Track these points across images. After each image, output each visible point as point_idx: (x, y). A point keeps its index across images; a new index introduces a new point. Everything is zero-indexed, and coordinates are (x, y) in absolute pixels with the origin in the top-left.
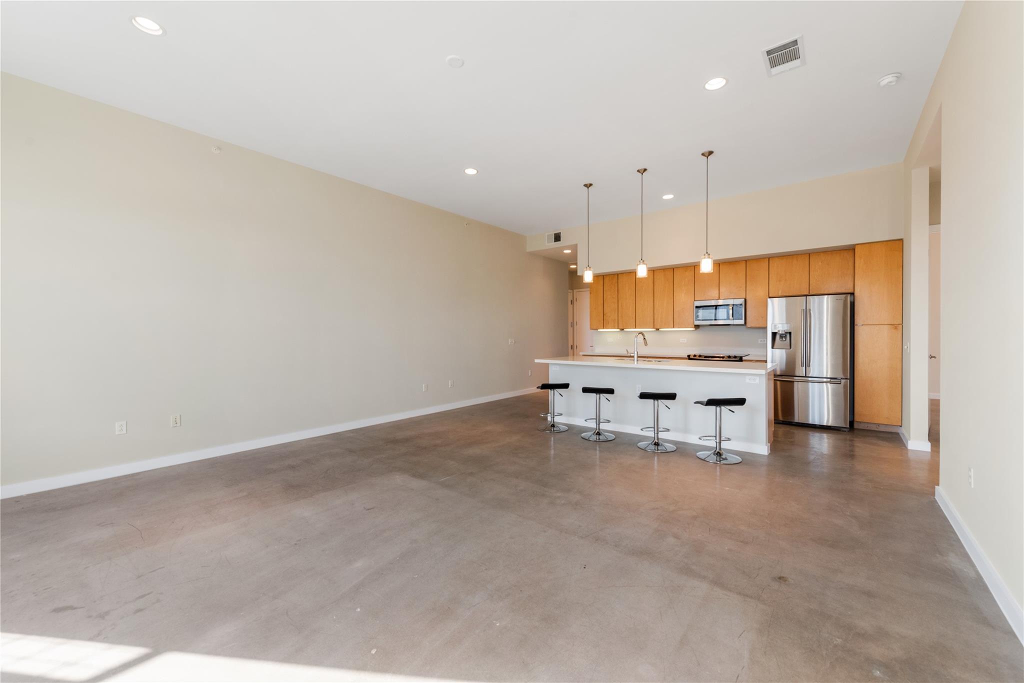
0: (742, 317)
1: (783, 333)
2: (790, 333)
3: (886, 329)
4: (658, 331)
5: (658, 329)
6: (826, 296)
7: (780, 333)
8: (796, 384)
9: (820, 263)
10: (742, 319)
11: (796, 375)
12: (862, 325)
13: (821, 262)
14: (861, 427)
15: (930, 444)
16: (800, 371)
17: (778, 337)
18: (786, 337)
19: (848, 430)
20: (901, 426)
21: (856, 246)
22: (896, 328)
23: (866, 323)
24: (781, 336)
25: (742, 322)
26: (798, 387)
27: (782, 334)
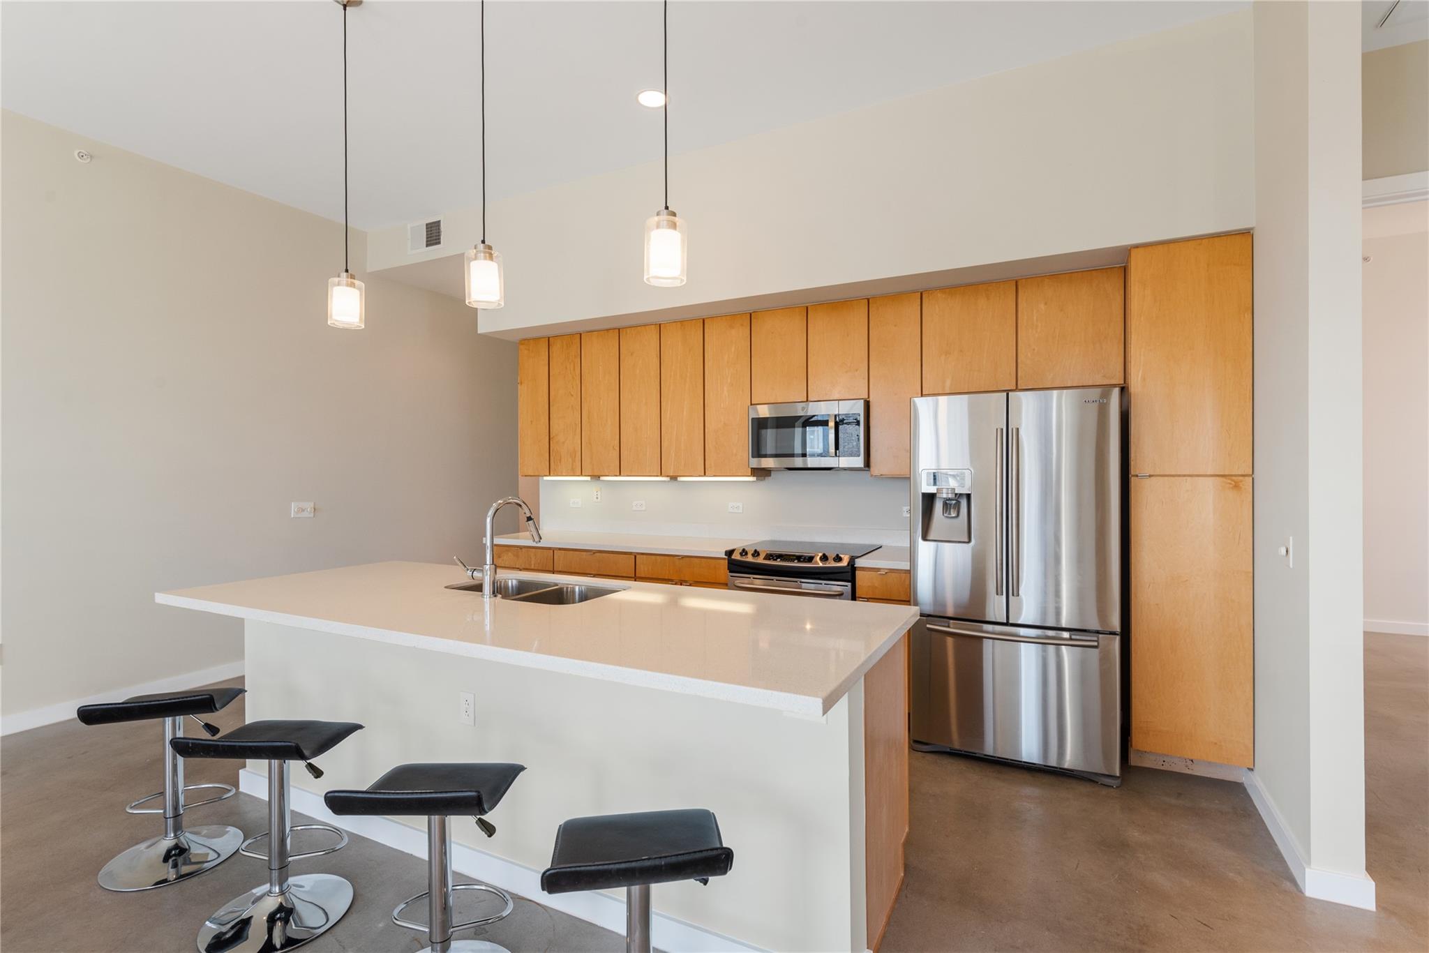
0: (859, 449)
1: (950, 496)
2: (968, 496)
3: (1208, 487)
4: (674, 483)
5: (674, 478)
6: (1055, 393)
7: (945, 496)
8: (987, 644)
9: (1042, 306)
10: (859, 456)
11: (987, 619)
12: (1150, 476)
13: (1046, 304)
14: (1148, 763)
15: (1374, 883)
16: (995, 608)
17: (938, 506)
18: (958, 506)
19: (1118, 782)
20: (1252, 770)
21: (1134, 252)
22: (1236, 486)
23: (1158, 473)
24: (947, 506)
25: (858, 462)
26: (992, 652)
27: (950, 499)
